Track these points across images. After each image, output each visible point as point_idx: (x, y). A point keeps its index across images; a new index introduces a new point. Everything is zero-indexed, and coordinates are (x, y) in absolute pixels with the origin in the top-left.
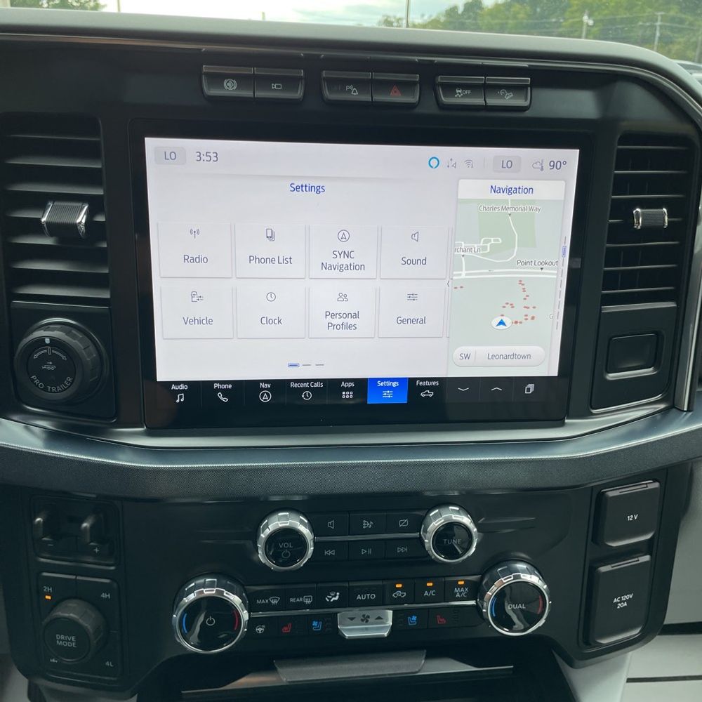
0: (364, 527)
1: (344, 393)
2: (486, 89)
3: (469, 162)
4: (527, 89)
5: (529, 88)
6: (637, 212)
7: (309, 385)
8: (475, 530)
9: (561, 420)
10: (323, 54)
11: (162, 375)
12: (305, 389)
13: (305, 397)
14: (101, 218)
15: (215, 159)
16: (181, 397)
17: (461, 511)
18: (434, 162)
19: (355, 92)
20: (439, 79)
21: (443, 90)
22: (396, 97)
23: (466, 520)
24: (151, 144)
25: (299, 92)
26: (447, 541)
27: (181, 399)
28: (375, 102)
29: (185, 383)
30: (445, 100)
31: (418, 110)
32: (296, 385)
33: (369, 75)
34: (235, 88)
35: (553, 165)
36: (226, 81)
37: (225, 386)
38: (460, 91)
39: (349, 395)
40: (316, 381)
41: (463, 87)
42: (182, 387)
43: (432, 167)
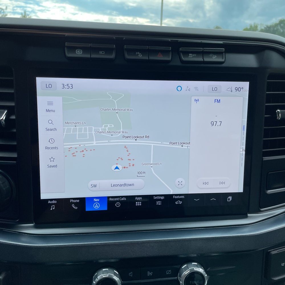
0: (148, 275)
1: (137, 203)
2: (203, 53)
3: (196, 88)
4: (223, 54)
5: (224, 53)
6: (278, 111)
7: (119, 199)
8: (206, 275)
9: (245, 214)
10: (125, 37)
11: (44, 196)
12: (117, 201)
13: (117, 205)
14: (13, 117)
15: (72, 87)
16: (53, 207)
17: (198, 266)
18: (179, 88)
19: (140, 55)
20: (181, 49)
21: (182, 55)
22: (160, 57)
23: (201, 270)
24: (39, 80)
25: (113, 55)
26: (191, 282)
27: (53, 208)
28: (150, 60)
29: (55, 200)
30: (184, 59)
31: (171, 64)
32: (112, 199)
33: (147, 47)
34: (81, 53)
35: (237, 89)
36: (77, 50)
37: (76, 201)
38: (191, 55)
39: (139, 204)
40: (122, 197)
41: (193, 53)
42: (54, 202)
43: (178, 91)
